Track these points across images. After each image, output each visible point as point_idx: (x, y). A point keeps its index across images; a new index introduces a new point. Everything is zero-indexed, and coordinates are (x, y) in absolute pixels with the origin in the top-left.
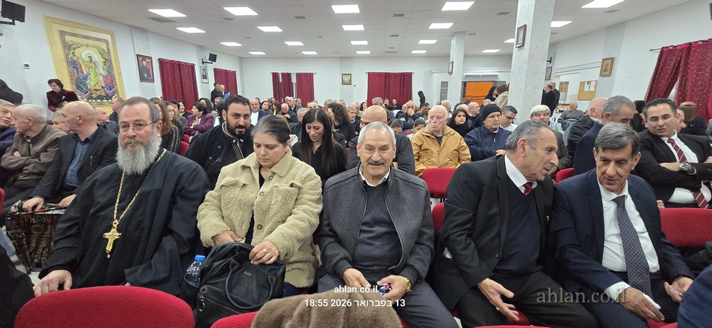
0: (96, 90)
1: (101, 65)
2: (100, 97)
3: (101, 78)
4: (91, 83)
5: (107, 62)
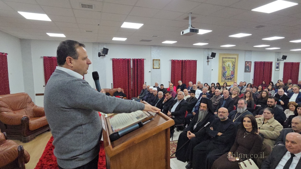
0: (228, 76)
1: (231, 67)
2: (228, 79)
3: (230, 72)
4: (227, 74)
5: (234, 66)
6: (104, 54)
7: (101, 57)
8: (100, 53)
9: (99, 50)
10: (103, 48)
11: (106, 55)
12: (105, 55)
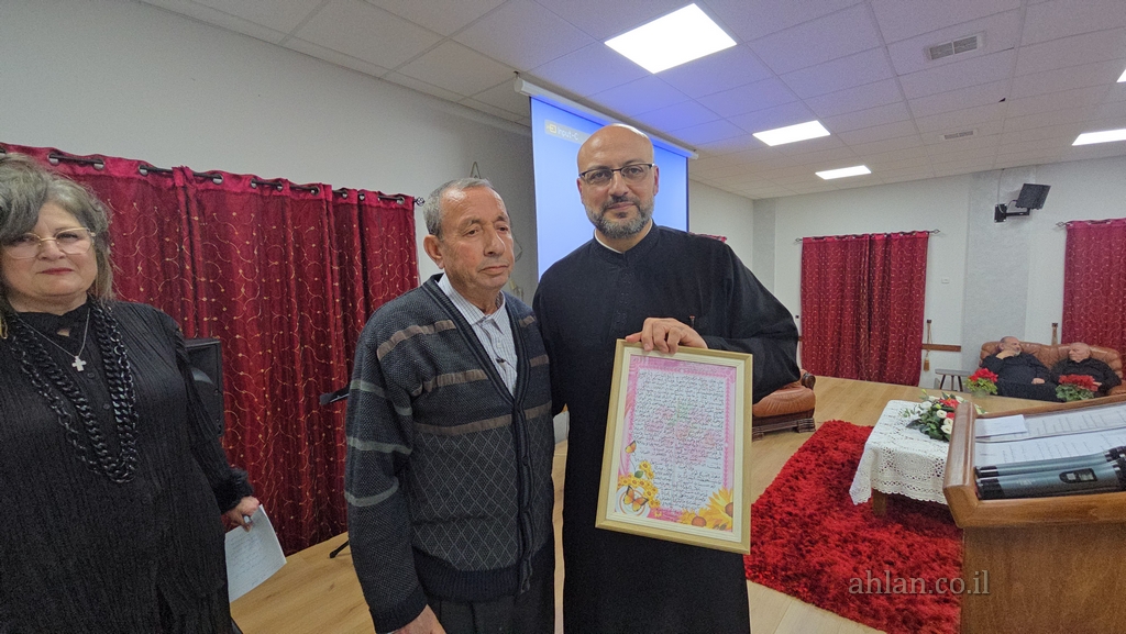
6: (1025, 210)
7: (1008, 221)
8: (1002, 206)
9: (1002, 195)
10: (1020, 187)
11: (1034, 212)
12: (1027, 214)
